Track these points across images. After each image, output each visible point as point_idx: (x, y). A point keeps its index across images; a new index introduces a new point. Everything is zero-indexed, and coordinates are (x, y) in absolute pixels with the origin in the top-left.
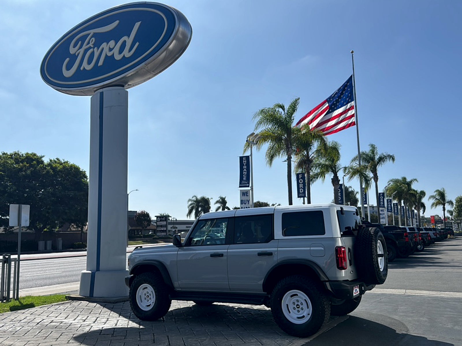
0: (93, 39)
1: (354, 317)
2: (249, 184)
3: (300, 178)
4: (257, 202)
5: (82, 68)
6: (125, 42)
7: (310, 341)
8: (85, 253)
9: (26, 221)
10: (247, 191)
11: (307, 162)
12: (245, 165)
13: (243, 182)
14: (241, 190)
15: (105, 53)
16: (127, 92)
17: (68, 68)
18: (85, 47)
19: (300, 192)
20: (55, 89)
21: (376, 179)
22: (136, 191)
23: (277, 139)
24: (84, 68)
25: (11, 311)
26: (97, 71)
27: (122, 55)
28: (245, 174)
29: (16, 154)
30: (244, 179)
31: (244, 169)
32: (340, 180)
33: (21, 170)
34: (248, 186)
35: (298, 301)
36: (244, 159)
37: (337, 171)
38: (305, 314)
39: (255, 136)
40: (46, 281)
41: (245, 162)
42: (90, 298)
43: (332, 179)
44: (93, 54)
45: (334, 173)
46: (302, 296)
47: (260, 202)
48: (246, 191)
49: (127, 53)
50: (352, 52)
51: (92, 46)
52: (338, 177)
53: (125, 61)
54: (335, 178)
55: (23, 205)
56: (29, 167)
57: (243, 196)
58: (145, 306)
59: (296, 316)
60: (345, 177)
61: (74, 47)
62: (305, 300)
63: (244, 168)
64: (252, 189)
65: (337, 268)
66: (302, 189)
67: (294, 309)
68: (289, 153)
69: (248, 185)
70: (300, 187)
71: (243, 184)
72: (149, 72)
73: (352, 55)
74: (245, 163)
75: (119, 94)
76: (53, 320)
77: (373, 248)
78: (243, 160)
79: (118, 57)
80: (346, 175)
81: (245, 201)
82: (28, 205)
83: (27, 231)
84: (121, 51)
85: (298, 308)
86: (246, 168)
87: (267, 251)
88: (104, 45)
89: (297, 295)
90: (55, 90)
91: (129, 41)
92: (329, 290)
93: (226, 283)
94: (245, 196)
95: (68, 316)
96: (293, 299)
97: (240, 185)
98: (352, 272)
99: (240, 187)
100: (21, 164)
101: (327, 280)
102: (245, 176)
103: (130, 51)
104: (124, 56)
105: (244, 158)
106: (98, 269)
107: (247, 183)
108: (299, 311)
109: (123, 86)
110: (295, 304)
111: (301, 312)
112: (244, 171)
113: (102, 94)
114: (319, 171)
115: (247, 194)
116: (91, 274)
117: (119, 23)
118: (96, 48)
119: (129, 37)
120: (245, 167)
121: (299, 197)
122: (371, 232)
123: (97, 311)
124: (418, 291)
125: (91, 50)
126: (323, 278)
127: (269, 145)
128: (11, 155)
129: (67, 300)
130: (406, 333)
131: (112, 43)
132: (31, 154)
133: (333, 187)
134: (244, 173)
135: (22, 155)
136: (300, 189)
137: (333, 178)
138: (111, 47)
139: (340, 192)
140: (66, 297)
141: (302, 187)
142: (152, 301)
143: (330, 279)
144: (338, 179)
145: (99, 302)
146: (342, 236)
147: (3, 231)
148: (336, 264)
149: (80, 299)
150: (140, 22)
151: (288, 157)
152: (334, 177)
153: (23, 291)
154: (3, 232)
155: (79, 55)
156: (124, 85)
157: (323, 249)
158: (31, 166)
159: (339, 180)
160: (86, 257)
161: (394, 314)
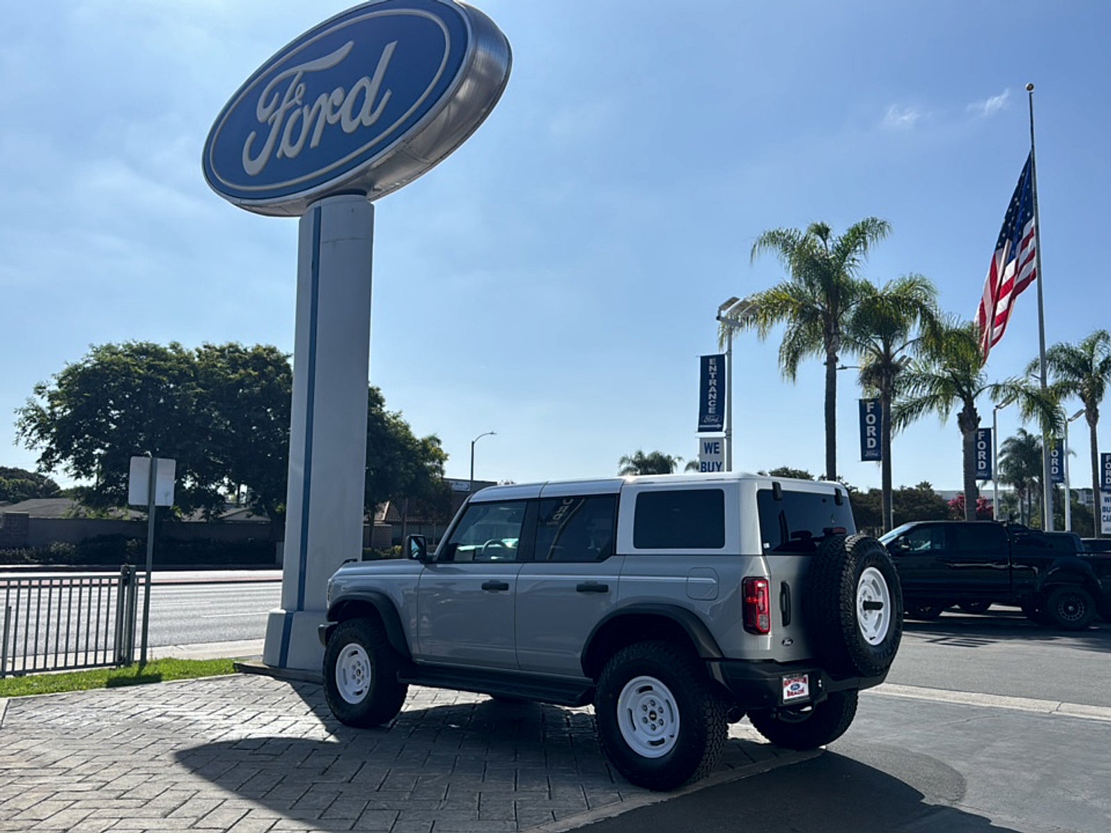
0: (301, 85)
1: (839, 755)
2: (722, 423)
3: (869, 411)
4: (781, 469)
5: (279, 155)
6: (363, 90)
7: (669, 800)
8: (278, 574)
9: (167, 495)
10: (716, 441)
11: (884, 372)
12: (713, 377)
13: (708, 419)
14: (701, 439)
15: (324, 117)
16: (372, 206)
17: (253, 156)
18: (285, 105)
19: (869, 446)
20: (236, 205)
21: (1092, 419)
22: (490, 435)
23: (806, 313)
24: (284, 154)
25: (107, 687)
26: (309, 159)
27: (357, 121)
28: (712, 399)
29: (231, 346)
30: (710, 411)
31: (710, 387)
32: (982, 418)
33: (240, 384)
34: (720, 430)
35: (653, 703)
36: (711, 363)
37: (973, 393)
38: (665, 736)
39: (740, 305)
40: (245, 630)
41: (713, 369)
42: (277, 668)
43: (959, 415)
44: (300, 119)
45: (964, 399)
46: (661, 692)
47: (789, 469)
48: (714, 441)
49: (367, 118)
50: (1031, 87)
51: (299, 103)
52: (975, 410)
53: (364, 133)
54: (966, 411)
55: (159, 459)
56: (257, 378)
57: (706, 452)
58: (351, 693)
59: (647, 738)
60: (998, 411)
61: (266, 106)
62: (667, 701)
63: (710, 384)
64: (729, 436)
65: (743, 630)
66: (874, 440)
67: (645, 721)
68: (831, 347)
69: (719, 426)
70: (869, 435)
71: (708, 424)
72: (416, 159)
73: (1031, 94)
74: (713, 371)
75: (353, 210)
76: (167, 712)
77: (842, 585)
78: (708, 365)
79: (349, 127)
80: (1003, 405)
81: (711, 465)
82: (171, 460)
83: (251, 519)
84: (355, 113)
85: (653, 719)
86: (715, 384)
87: (596, 582)
88: (322, 100)
89: (650, 688)
90: (236, 207)
91: (371, 86)
92: (720, 683)
93: (510, 651)
94: (711, 452)
95: (205, 705)
96: (643, 698)
97: (702, 426)
98: (786, 642)
99: (700, 430)
100: (242, 371)
101: (716, 656)
102: (712, 403)
103: (373, 111)
104: (361, 123)
105: (711, 360)
106: (300, 607)
107: (716, 420)
108: (654, 728)
109: (364, 193)
110: (646, 710)
111: (659, 729)
112: (710, 391)
113: (318, 211)
114: (926, 392)
115: (716, 448)
116: (284, 617)
117: (354, 47)
118: (306, 107)
119: (372, 78)
120: (712, 382)
121: (864, 458)
122: (846, 546)
123: (274, 698)
124: (1094, 709)
125: (298, 112)
126: (707, 649)
127: (786, 330)
128: (222, 350)
129: (235, 672)
130: (950, 805)
131: (338, 94)
132: (265, 350)
133: (962, 437)
134: (710, 395)
135: (245, 350)
136: (869, 440)
137: (961, 411)
138: (336, 104)
139: (984, 450)
140: (235, 664)
141: (874, 434)
142: (365, 683)
143: (726, 656)
144: (976, 414)
145: (293, 679)
146: (765, 552)
147: (202, 517)
148: (742, 620)
149: (262, 671)
150: (394, 44)
151: (828, 358)
152: (964, 410)
153: (188, 648)
154: (203, 520)
155: (275, 123)
156: (367, 190)
157: (714, 582)
158: (263, 375)
159: (979, 419)
160: (281, 584)
161: (963, 758)
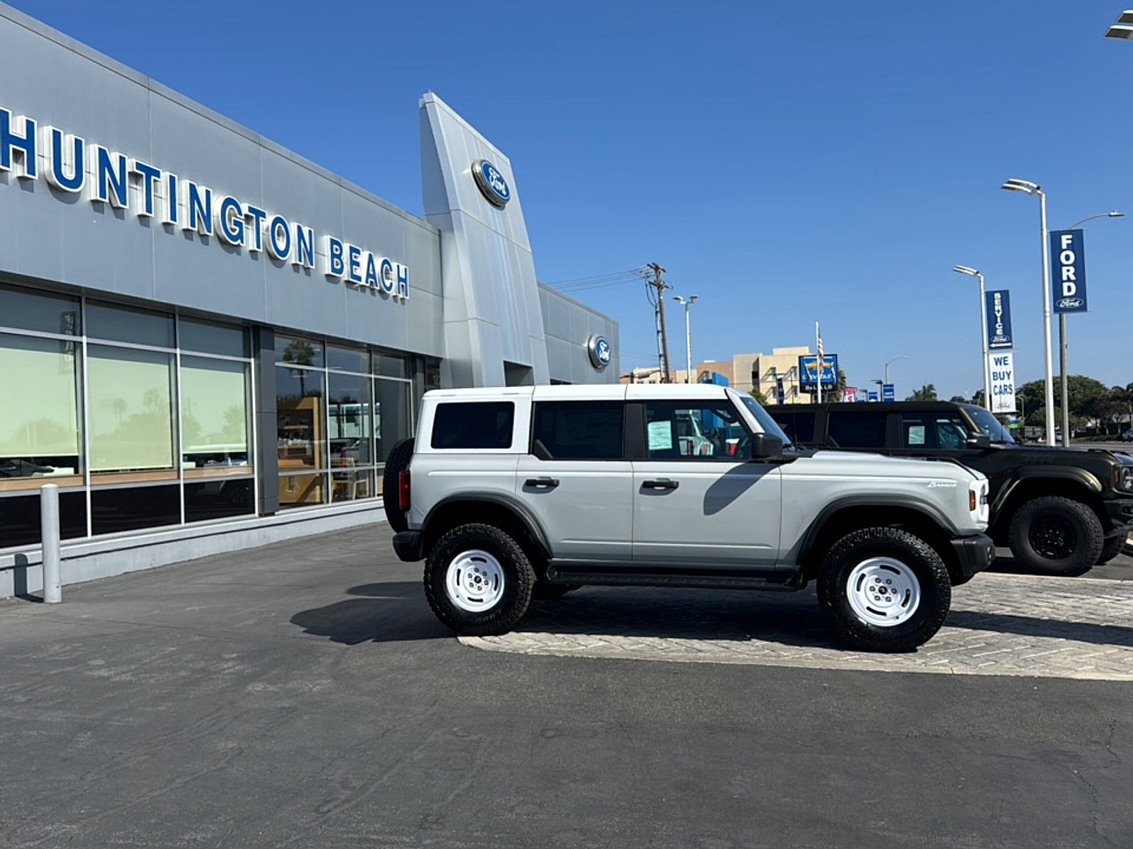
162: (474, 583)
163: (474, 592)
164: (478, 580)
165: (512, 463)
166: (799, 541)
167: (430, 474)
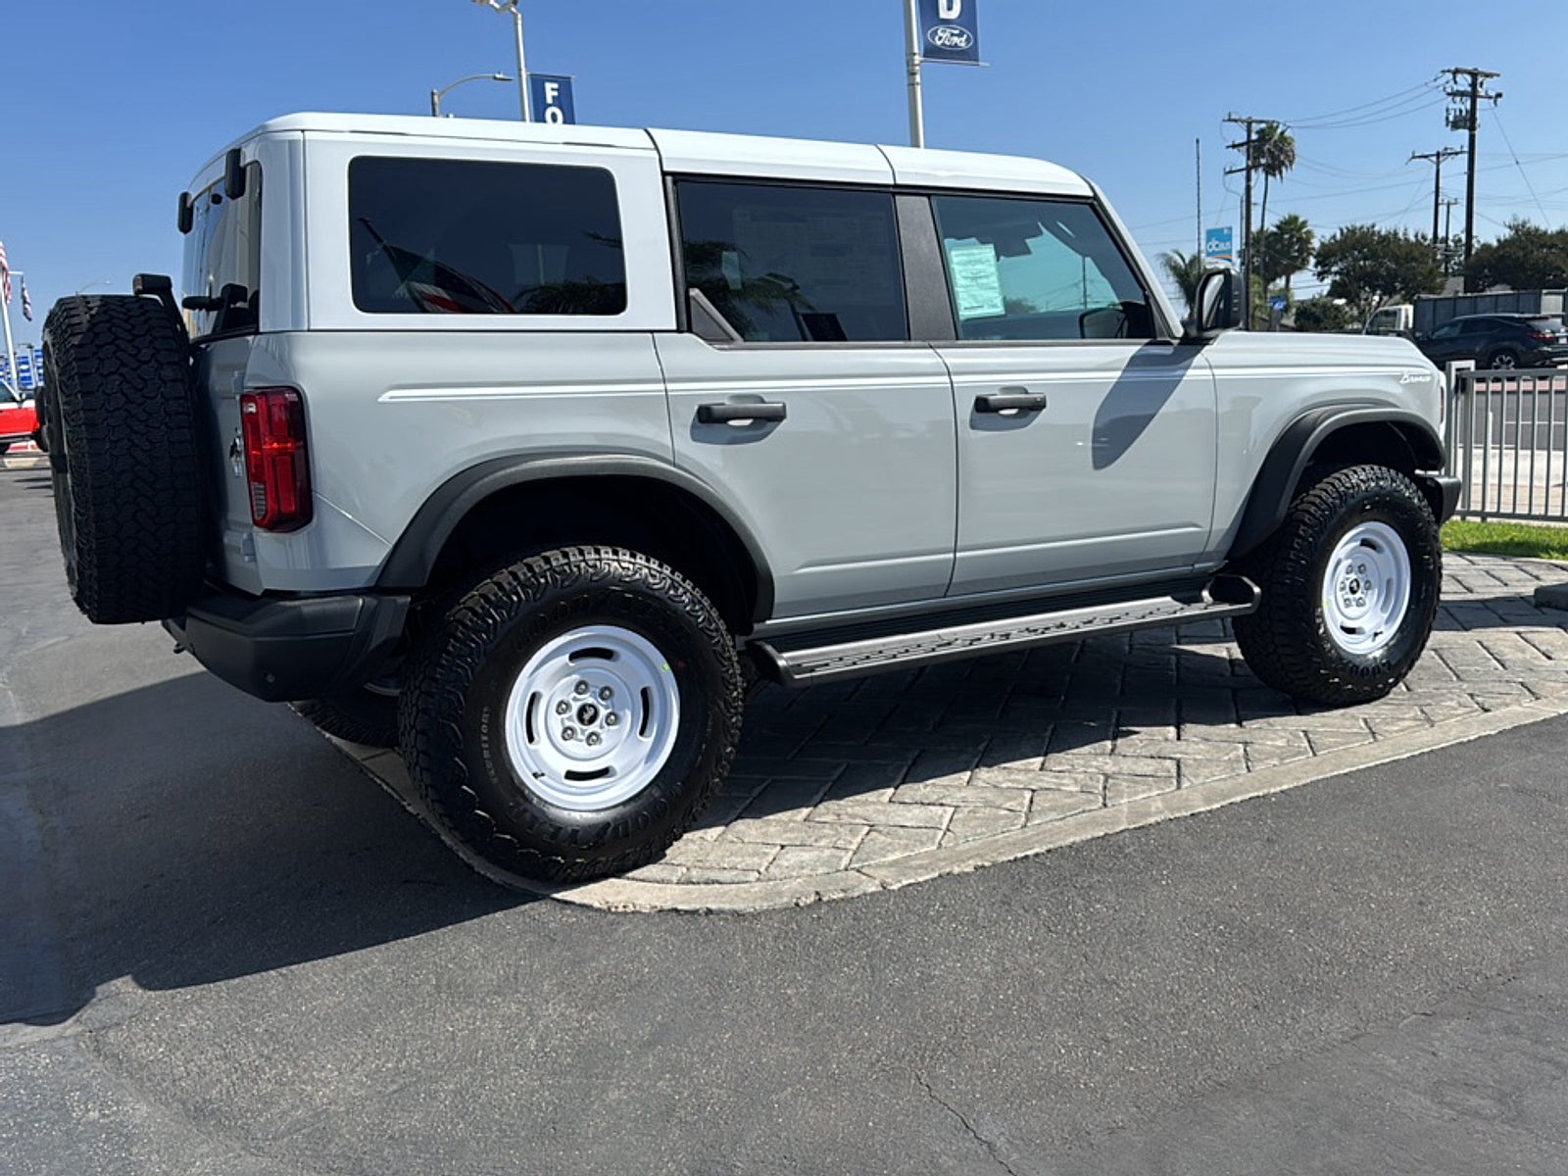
162: (577, 725)
163: (582, 755)
164: (586, 715)
165: (639, 358)
166: (1237, 515)
167: (385, 398)
